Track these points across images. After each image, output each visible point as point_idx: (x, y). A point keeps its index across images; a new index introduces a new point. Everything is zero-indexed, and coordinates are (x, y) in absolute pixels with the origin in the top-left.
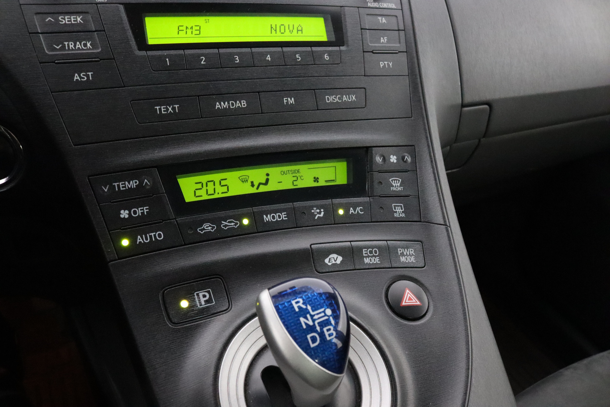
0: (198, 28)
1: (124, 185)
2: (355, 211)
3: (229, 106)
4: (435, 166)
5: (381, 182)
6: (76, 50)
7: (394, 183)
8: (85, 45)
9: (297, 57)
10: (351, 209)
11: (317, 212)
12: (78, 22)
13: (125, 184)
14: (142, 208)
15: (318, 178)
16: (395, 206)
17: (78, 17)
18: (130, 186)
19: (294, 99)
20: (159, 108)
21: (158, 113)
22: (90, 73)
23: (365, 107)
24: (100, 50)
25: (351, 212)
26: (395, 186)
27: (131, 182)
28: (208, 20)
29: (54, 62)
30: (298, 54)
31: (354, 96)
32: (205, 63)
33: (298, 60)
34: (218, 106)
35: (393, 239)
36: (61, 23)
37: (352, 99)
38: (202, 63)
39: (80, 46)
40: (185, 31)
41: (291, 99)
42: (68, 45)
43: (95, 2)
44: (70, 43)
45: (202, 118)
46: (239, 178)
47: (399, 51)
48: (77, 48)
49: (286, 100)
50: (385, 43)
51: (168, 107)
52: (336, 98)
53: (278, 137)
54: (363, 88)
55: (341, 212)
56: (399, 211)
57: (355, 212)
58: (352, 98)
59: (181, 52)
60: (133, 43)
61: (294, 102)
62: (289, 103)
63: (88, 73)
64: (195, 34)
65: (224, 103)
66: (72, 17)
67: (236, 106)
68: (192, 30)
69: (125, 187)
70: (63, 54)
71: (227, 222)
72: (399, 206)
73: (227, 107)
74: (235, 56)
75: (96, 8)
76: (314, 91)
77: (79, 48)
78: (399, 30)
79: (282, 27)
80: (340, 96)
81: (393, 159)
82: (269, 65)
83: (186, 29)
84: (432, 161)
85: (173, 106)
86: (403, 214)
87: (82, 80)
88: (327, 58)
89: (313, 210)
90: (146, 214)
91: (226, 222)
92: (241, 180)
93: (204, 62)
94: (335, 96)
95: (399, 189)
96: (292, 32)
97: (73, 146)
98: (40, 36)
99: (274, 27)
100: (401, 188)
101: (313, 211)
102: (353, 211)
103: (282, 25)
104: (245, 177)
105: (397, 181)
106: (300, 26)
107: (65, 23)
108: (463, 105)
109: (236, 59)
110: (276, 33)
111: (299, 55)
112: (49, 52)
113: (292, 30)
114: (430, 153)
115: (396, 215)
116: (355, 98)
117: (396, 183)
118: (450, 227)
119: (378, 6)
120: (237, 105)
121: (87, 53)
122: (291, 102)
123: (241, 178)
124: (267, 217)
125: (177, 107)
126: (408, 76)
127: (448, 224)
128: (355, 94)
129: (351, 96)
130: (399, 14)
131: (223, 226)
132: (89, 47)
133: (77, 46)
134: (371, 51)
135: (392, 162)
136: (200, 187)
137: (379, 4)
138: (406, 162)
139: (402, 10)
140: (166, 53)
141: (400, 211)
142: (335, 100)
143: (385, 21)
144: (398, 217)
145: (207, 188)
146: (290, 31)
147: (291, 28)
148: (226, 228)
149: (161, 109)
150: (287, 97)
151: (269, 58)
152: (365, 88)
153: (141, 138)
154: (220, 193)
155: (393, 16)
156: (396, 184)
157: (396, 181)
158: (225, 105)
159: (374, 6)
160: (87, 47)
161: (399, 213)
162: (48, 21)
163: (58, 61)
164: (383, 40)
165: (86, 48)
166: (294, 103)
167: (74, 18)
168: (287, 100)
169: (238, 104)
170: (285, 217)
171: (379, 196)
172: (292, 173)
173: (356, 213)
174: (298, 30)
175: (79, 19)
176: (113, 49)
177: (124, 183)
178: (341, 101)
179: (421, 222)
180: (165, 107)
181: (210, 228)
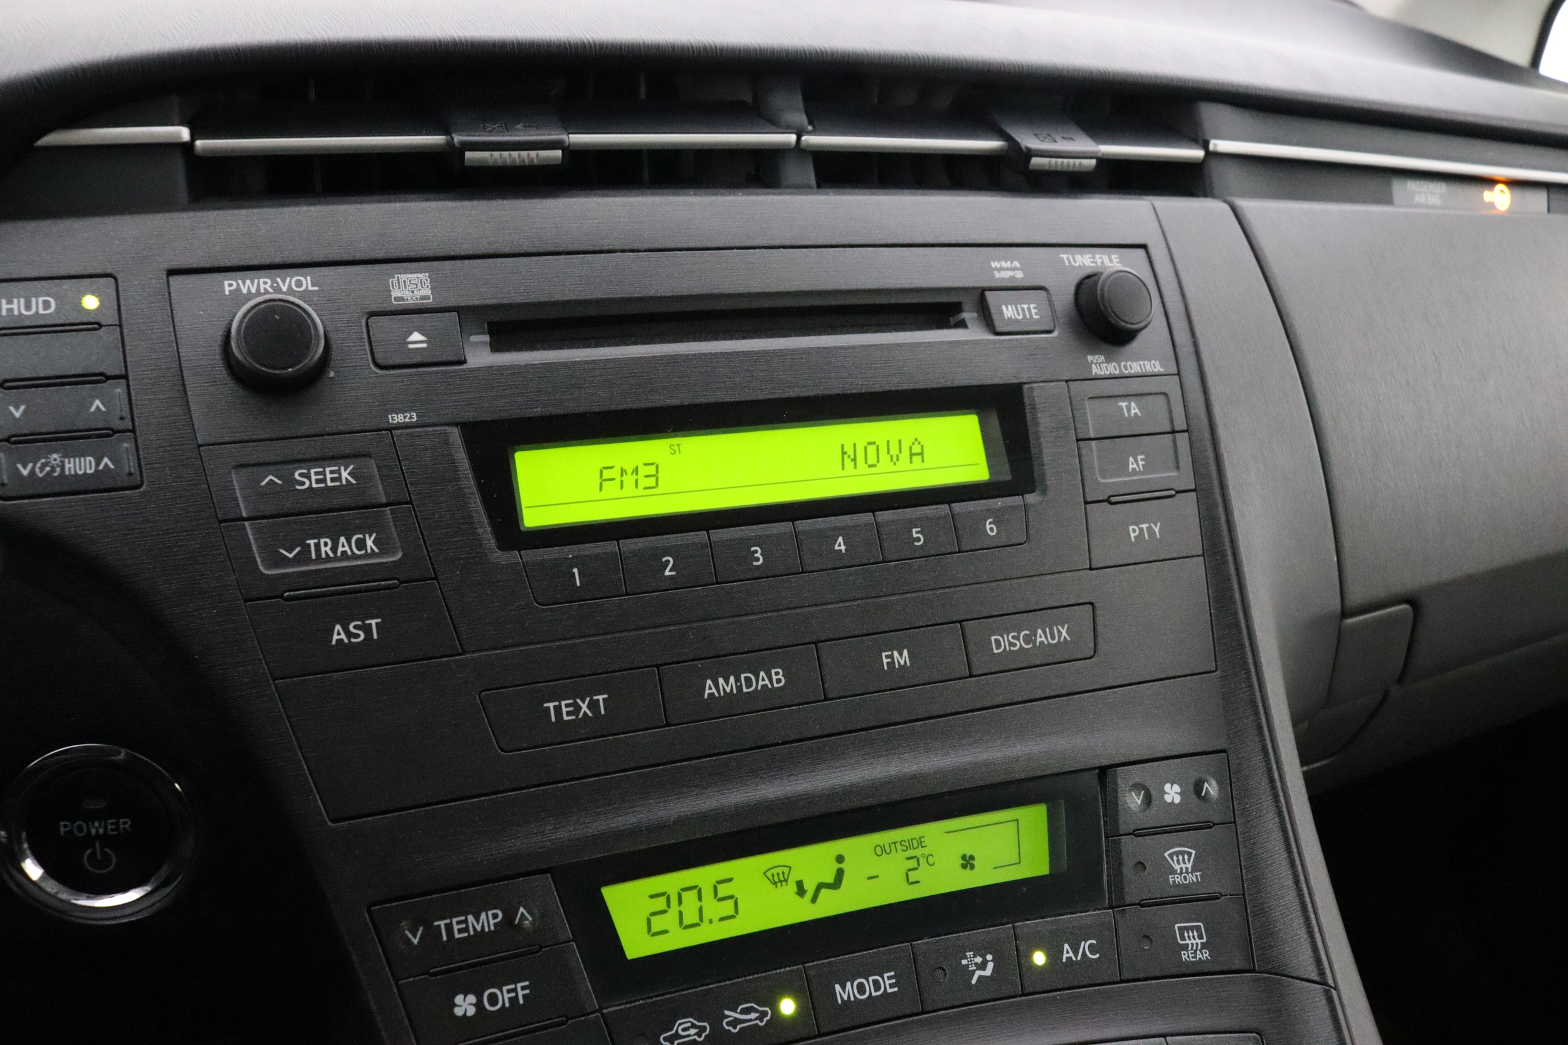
0: (651, 470)
1: (464, 926)
2: (1076, 953)
3: (740, 688)
4: (1284, 809)
5: (1142, 863)
6: (336, 559)
7: (1175, 861)
8: (361, 544)
9: (915, 535)
10: (1066, 946)
11: (976, 964)
12: (344, 482)
13: (466, 921)
14: (512, 986)
15: (972, 858)
16: (1181, 929)
17: (342, 469)
18: (479, 928)
19: (908, 653)
20: (554, 706)
21: (553, 719)
22: (373, 622)
23: (1094, 655)
24: (399, 555)
25: (1065, 956)
26: (1179, 872)
27: (483, 916)
28: (679, 445)
29: (282, 597)
30: (917, 527)
31: (1063, 628)
32: (674, 573)
33: (916, 544)
34: (709, 689)
35: (1182, 1027)
36: (298, 487)
37: (1060, 637)
38: (667, 573)
39: (347, 548)
40: (618, 482)
41: (901, 654)
42: (317, 546)
43: (385, 426)
44: (322, 541)
45: (667, 725)
46: (765, 873)
47: (1177, 489)
48: (339, 554)
49: (887, 657)
50: (1140, 473)
51: (578, 701)
52: (1017, 638)
53: (870, 761)
54: (1088, 603)
55: (1039, 958)
56: (1192, 944)
57: (1076, 956)
58: (1060, 633)
59: (610, 547)
60: (485, 531)
61: (910, 661)
62: (897, 666)
63: (368, 622)
64: (646, 488)
65: (727, 681)
66: (328, 470)
67: (757, 687)
68: (636, 477)
69: (466, 930)
70: (301, 574)
71: (739, 1011)
72: (1192, 928)
73: (735, 692)
74: (753, 549)
75: (389, 440)
76: (959, 627)
77: (344, 553)
78: (1173, 432)
79: (872, 450)
80: (1027, 632)
81: (1172, 793)
82: (840, 564)
83: (622, 475)
84: (1276, 797)
85: (591, 699)
86: (1203, 951)
87: (353, 640)
88: (992, 529)
89: (967, 958)
90: (521, 1001)
91: (735, 1011)
92: (771, 879)
93: (671, 570)
94: (1015, 634)
95: (1192, 878)
96: (898, 460)
97: (330, 824)
98: (245, 529)
99: (850, 452)
100: (1196, 876)
101: (964, 962)
102: (1071, 954)
103: (869, 443)
104: (780, 870)
105: (1183, 856)
106: (916, 443)
107: (310, 487)
108: (1345, 613)
109: (756, 555)
110: (855, 467)
111: (919, 529)
112: (267, 568)
113: (898, 456)
114: (1270, 770)
115: (1186, 957)
116: (1067, 632)
117: (1181, 861)
118: (1335, 989)
119: (1117, 372)
120: (761, 683)
121: (366, 565)
122: (902, 662)
123: (769, 874)
124: (844, 988)
125: (603, 699)
126: (1202, 558)
127: (1331, 982)
128: (1067, 623)
129: (1058, 629)
130: (1171, 386)
131: (728, 1024)
132: (371, 549)
133: (340, 549)
134: (1105, 498)
135: (1170, 804)
136: (663, 907)
137: (1119, 366)
138: (1205, 799)
139: (1178, 374)
140: (570, 552)
141: (1197, 944)
142: (1015, 645)
143: (1137, 411)
144: (1192, 962)
145: (682, 908)
146: (892, 456)
147: (894, 450)
148: (735, 1028)
149: (561, 709)
150: (891, 650)
151: (840, 545)
152: (1092, 604)
153: (507, 792)
154: (715, 921)
155: (1156, 394)
156: (1182, 865)
157: (1181, 858)
158: (727, 685)
159: (1108, 373)
160: (366, 550)
161: (1194, 948)
162: (268, 484)
163: (292, 593)
164: (1136, 463)
165: (363, 552)
166: (908, 664)
167: (332, 472)
168: (891, 657)
169: (763, 680)
170: (891, 986)
171: (1139, 904)
172: (905, 848)
173: (1079, 958)
174: (912, 455)
175: (345, 475)
176: (432, 551)
177: (463, 918)
178: (1031, 646)
179: (1253, 971)
180: (571, 701)
181: (693, 1031)
